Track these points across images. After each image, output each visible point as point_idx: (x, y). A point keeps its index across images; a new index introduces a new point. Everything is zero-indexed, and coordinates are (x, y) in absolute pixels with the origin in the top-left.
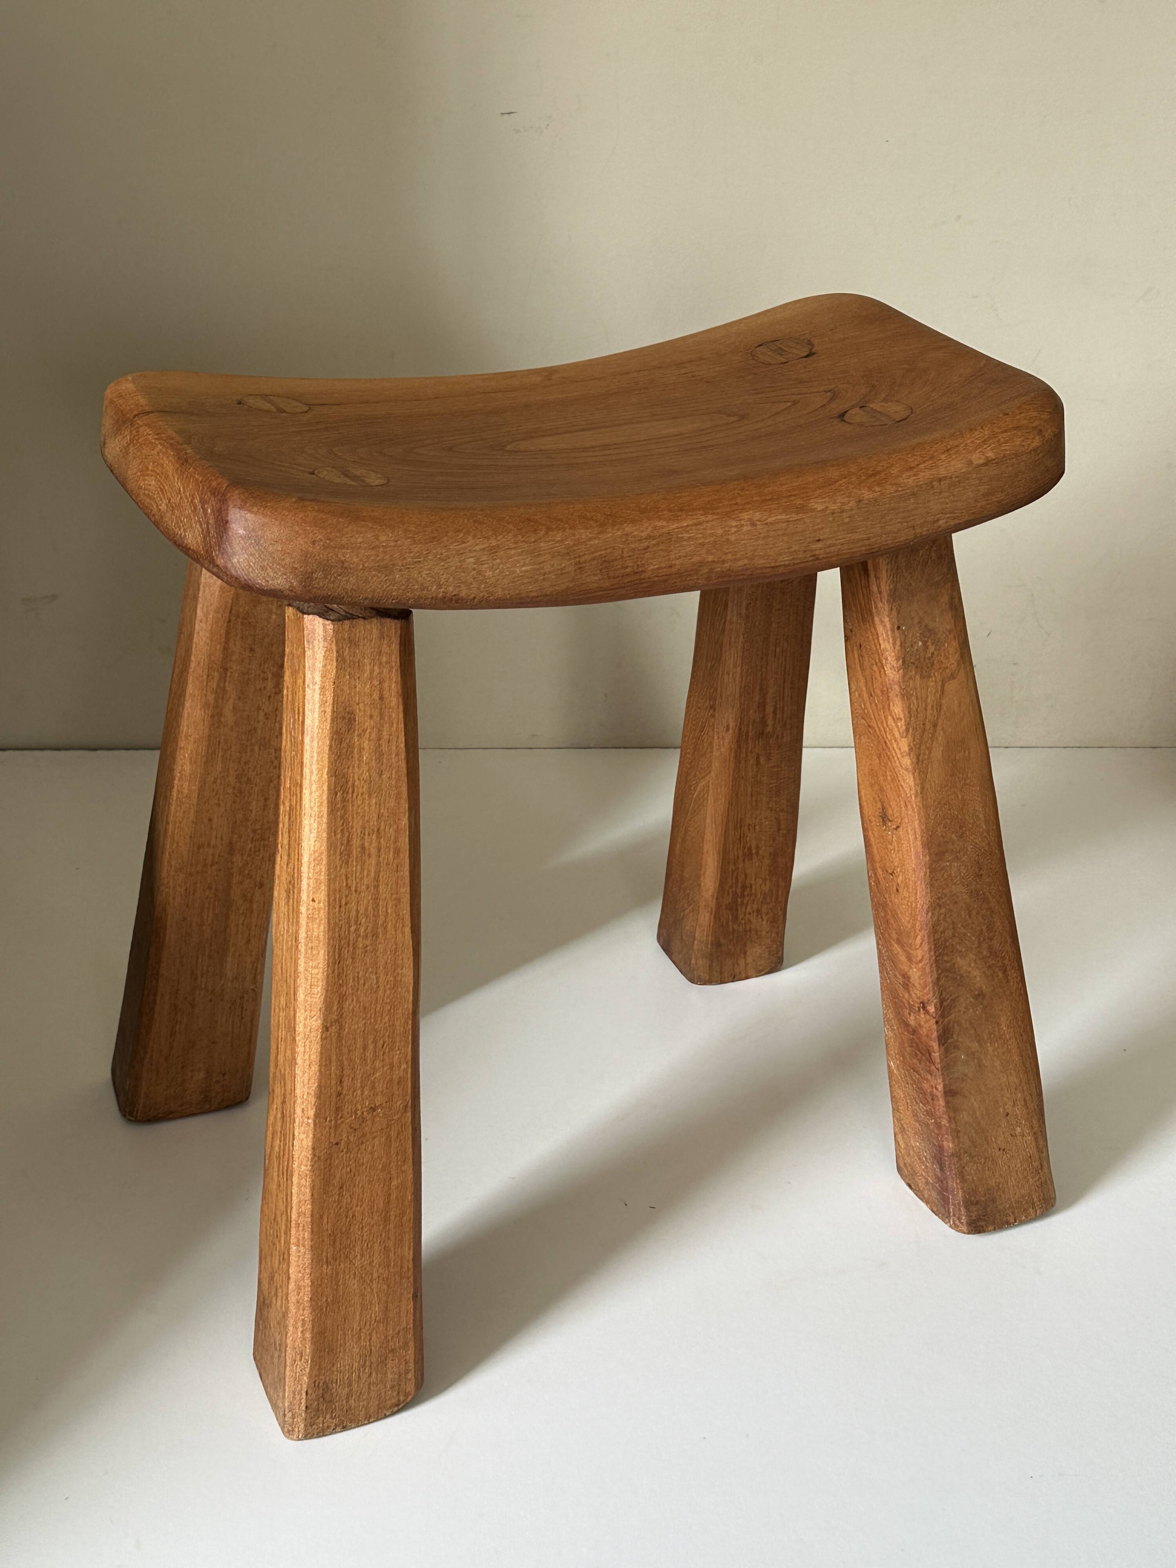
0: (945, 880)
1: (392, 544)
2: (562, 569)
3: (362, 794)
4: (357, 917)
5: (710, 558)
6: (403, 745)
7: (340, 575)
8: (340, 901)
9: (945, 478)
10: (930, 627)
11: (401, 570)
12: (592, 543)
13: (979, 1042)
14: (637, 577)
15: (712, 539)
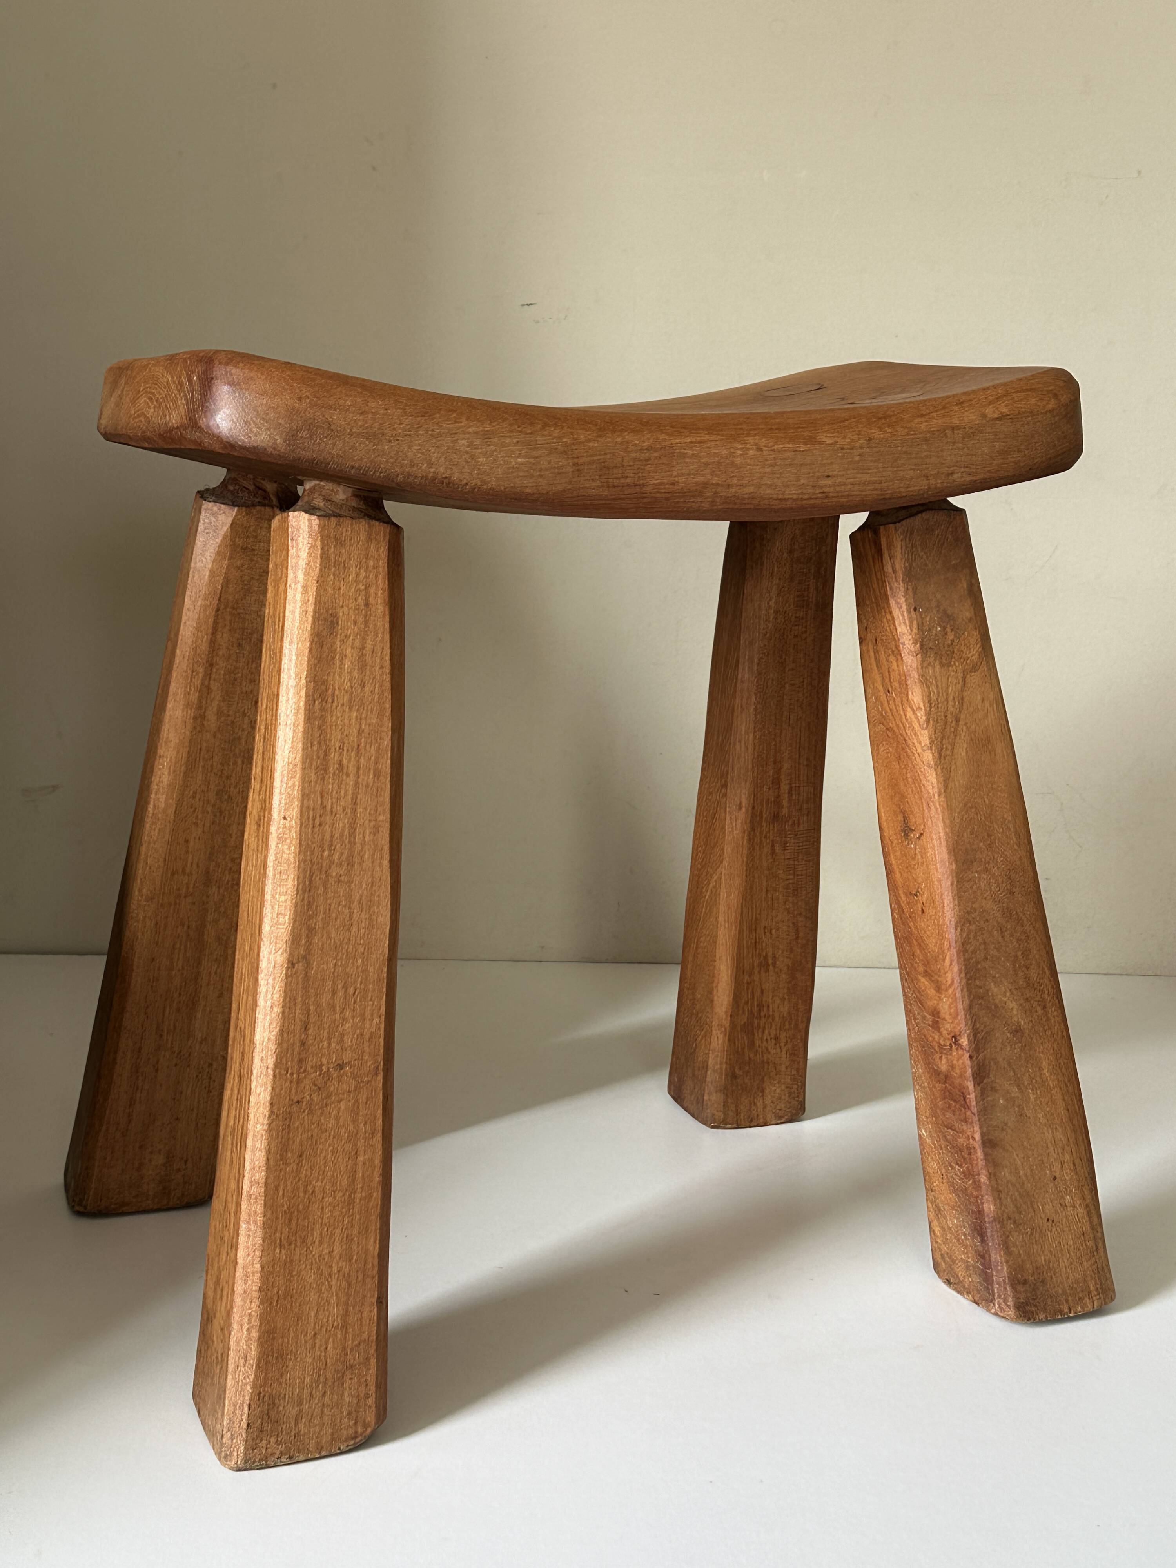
0: (974, 892)
1: (382, 412)
2: (558, 468)
3: (343, 705)
4: (331, 841)
5: (715, 480)
6: (388, 658)
7: (326, 437)
8: (314, 820)
9: (958, 427)
10: (949, 612)
11: (390, 441)
12: (591, 444)
13: (1018, 1086)
14: (638, 489)
15: (717, 459)
